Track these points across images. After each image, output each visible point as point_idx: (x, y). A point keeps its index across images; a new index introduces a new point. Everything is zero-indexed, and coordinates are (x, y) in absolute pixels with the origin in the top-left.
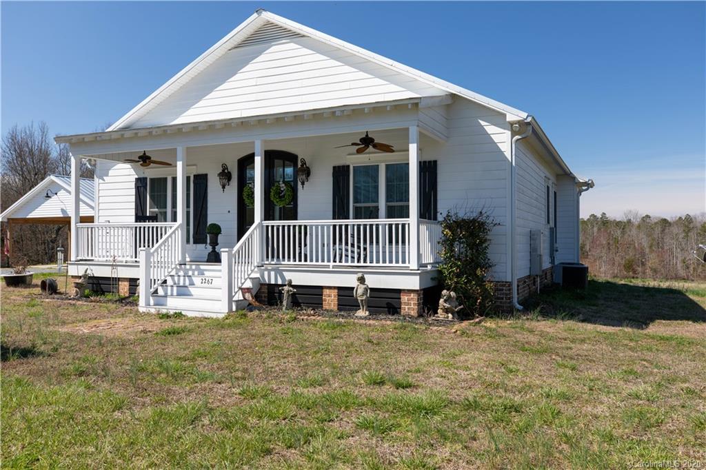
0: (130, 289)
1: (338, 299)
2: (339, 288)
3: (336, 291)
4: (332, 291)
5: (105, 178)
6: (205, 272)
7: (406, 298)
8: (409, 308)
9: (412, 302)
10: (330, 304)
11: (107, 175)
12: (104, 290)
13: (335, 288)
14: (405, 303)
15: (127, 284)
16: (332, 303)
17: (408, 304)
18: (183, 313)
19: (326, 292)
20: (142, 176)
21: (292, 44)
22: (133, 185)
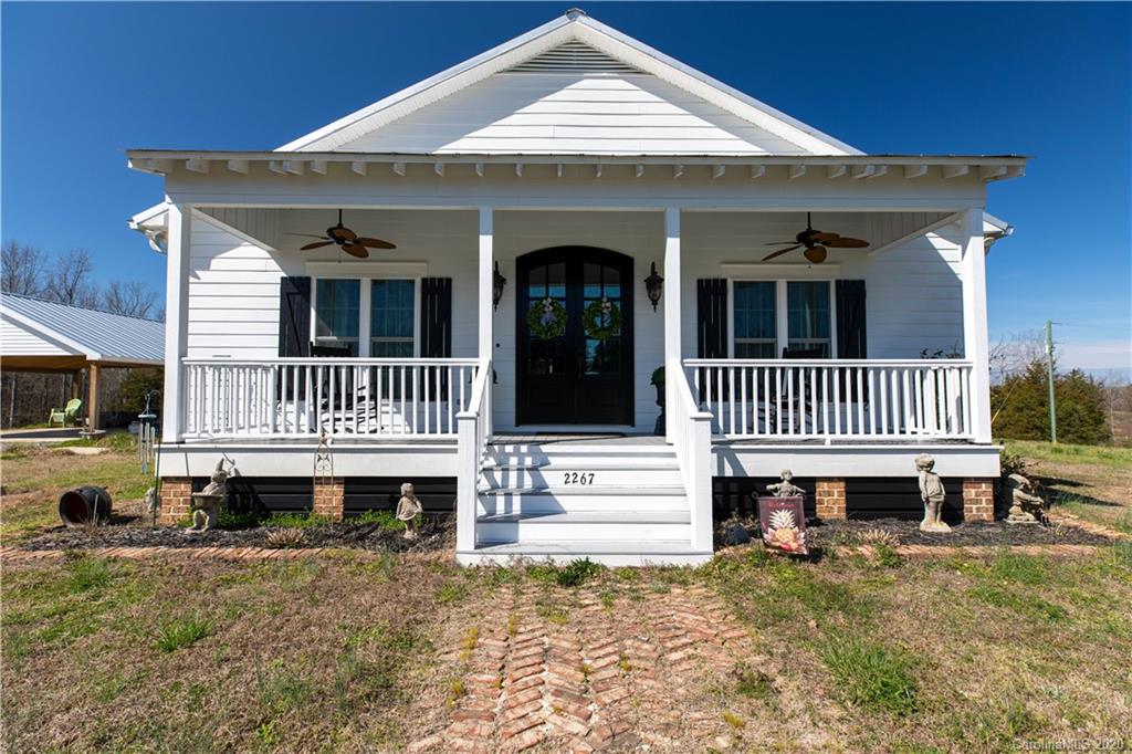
0: (345, 501)
1: (847, 498)
2: (848, 480)
3: (842, 484)
4: (835, 484)
5: (199, 273)
6: (551, 459)
7: (973, 491)
8: (978, 509)
9: (984, 499)
10: (830, 509)
11: (207, 268)
12: (268, 506)
13: (839, 479)
14: (970, 500)
15: (339, 490)
16: (836, 507)
17: (978, 502)
18: (594, 560)
19: (822, 487)
20: (296, 274)
21: (622, 81)
22: (277, 290)
